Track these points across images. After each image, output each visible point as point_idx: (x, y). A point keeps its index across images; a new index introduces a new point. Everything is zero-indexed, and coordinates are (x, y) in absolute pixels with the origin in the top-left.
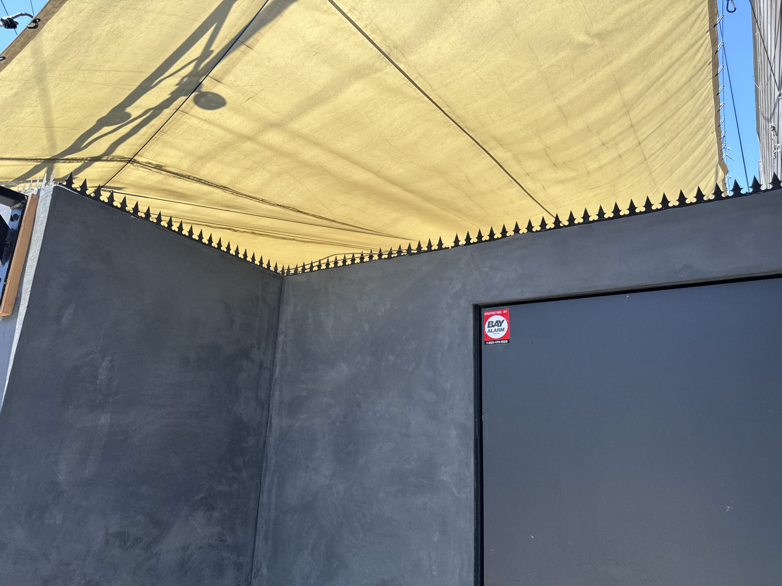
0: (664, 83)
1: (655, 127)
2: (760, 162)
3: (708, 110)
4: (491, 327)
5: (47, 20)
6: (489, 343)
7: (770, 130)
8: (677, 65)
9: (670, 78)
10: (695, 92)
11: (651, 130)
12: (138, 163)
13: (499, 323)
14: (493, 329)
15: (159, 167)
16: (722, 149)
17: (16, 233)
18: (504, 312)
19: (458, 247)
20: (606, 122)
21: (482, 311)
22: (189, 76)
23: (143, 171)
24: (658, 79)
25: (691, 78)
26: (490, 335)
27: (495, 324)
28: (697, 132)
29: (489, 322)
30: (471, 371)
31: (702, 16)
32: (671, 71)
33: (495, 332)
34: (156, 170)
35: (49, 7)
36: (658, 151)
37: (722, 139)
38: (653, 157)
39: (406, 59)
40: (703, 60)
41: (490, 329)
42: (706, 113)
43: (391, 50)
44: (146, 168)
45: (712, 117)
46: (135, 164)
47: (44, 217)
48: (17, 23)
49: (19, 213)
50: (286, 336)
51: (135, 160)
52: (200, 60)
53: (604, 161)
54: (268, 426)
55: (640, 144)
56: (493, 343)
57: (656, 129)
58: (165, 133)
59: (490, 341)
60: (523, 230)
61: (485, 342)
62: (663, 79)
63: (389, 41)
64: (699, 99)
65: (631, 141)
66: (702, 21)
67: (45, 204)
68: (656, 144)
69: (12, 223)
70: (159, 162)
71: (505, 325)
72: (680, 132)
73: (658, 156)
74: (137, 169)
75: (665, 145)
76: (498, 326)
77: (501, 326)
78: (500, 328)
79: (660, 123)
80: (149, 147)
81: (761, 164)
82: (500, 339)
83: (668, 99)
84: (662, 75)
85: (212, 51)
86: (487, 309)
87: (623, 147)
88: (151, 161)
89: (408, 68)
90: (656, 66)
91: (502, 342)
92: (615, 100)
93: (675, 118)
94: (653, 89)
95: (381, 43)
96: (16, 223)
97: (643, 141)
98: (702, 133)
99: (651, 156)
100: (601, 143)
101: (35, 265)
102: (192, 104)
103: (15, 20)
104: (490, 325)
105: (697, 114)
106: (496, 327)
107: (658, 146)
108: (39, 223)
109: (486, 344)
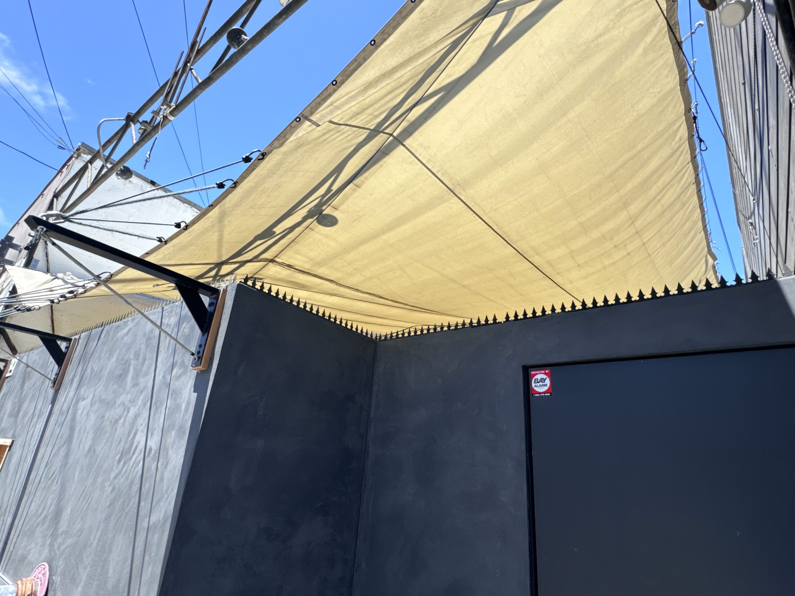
0: (659, 201)
1: (655, 232)
2: (743, 248)
3: (695, 216)
4: (536, 383)
5: (241, 182)
6: (536, 395)
7: (748, 225)
8: (668, 187)
9: (663, 196)
10: (684, 205)
11: (652, 234)
12: (276, 262)
13: (543, 380)
14: (538, 384)
15: (289, 266)
16: (709, 243)
17: (212, 315)
18: (547, 371)
19: (508, 322)
20: (617, 231)
21: (529, 371)
22: (315, 206)
23: (279, 268)
24: (655, 198)
25: (680, 195)
26: (537, 389)
27: (540, 381)
28: (689, 232)
29: (535, 379)
30: (522, 416)
31: (685, 152)
32: (664, 192)
33: (540, 387)
34: (287, 268)
35: (244, 174)
36: (658, 249)
37: (709, 236)
38: (655, 254)
39: (466, 193)
40: (689, 181)
41: (536, 384)
42: (694, 218)
43: (456, 187)
44: (281, 266)
45: (699, 221)
46: (274, 263)
47: (231, 304)
48: (225, 185)
49: (215, 302)
50: (379, 386)
51: (274, 260)
52: (323, 196)
53: (617, 258)
54: (366, 454)
55: (644, 244)
56: (538, 395)
57: (656, 233)
58: (297, 243)
59: (536, 394)
60: (558, 310)
61: (533, 394)
62: (658, 198)
63: (454, 181)
64: (687, 209)
65: (637, 243)
66: (685, 155)
67: (231, 295)
68: (657, 243)
69: (210, 308)
70: (291, 263)
71: (548, 382)
72: (675, 234)
73: (659, 252)
74: (275, 267)
75: (664, 245)
76: (542, 382)
77: (544, 382)
78: (544, 383)
79: (659, 228)
80: (285, 253)
81: (744, 249)
82: (544, 393)
83: (664, 211)
84: (657, 196)
85: (332, 190)
86: (533, 369)
87: (630, 248)
88: (285, 262)
89: (467, 199)
90: (653, 189)
91: (546, 394)
92: (623, 215)
93: (671, 224)
94: (651, 205)
95: (449, 182)
96: (212, 308)
97: (646, 242)
98: (693, 233)
99: (654, 252)
100: (613, 246)
101: (224, 335)
102: (317, 224)
103: (224, 183)
104: (536, 382)
105: (688, 220)
106: (541, 383)
107: (658, 245)
108: (227, 308)
109: (533, 396)
